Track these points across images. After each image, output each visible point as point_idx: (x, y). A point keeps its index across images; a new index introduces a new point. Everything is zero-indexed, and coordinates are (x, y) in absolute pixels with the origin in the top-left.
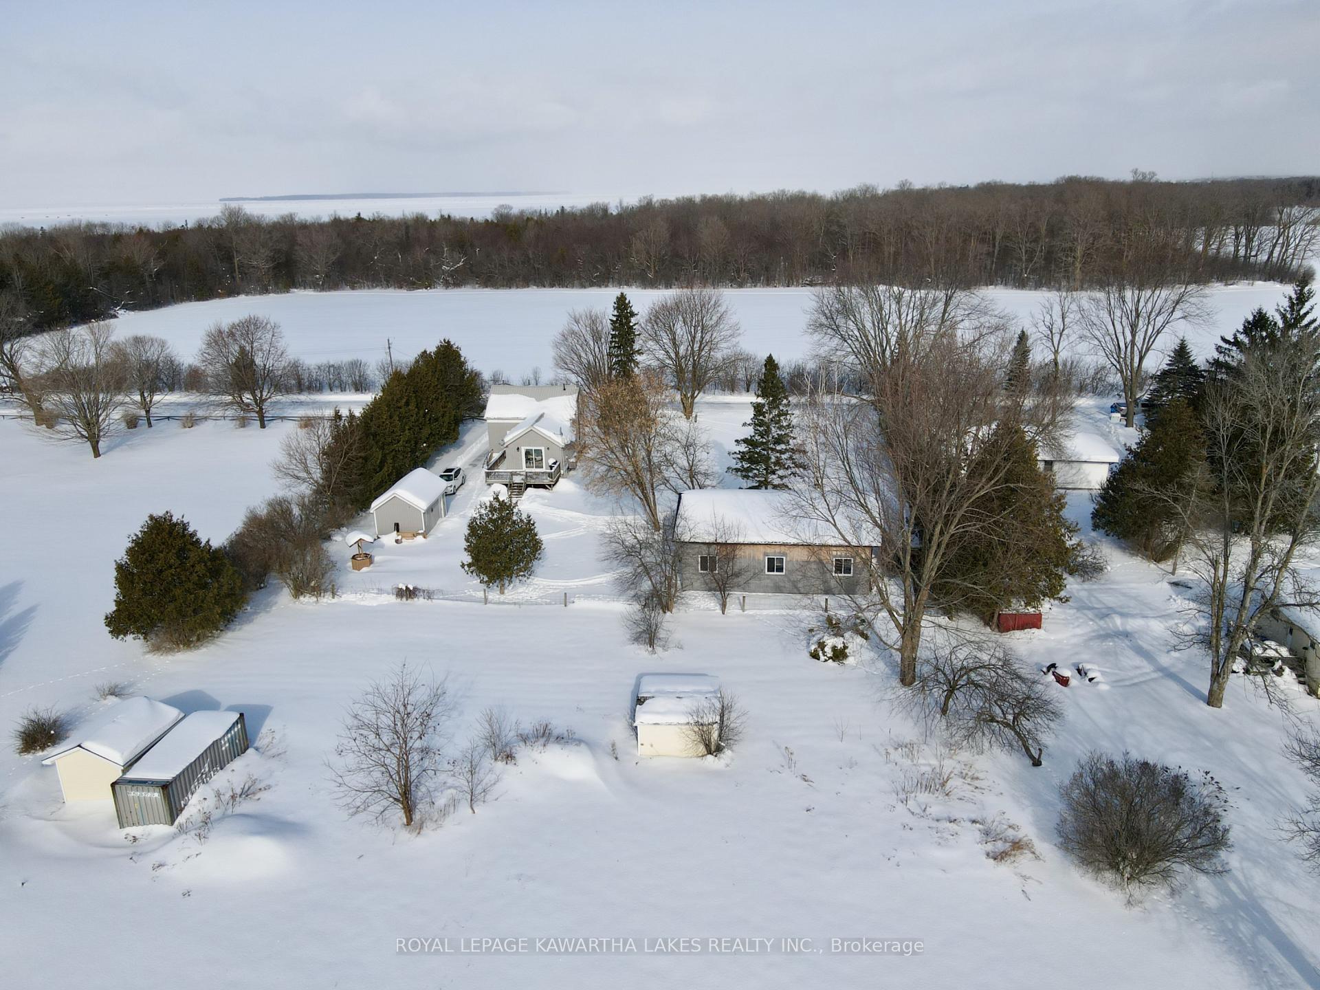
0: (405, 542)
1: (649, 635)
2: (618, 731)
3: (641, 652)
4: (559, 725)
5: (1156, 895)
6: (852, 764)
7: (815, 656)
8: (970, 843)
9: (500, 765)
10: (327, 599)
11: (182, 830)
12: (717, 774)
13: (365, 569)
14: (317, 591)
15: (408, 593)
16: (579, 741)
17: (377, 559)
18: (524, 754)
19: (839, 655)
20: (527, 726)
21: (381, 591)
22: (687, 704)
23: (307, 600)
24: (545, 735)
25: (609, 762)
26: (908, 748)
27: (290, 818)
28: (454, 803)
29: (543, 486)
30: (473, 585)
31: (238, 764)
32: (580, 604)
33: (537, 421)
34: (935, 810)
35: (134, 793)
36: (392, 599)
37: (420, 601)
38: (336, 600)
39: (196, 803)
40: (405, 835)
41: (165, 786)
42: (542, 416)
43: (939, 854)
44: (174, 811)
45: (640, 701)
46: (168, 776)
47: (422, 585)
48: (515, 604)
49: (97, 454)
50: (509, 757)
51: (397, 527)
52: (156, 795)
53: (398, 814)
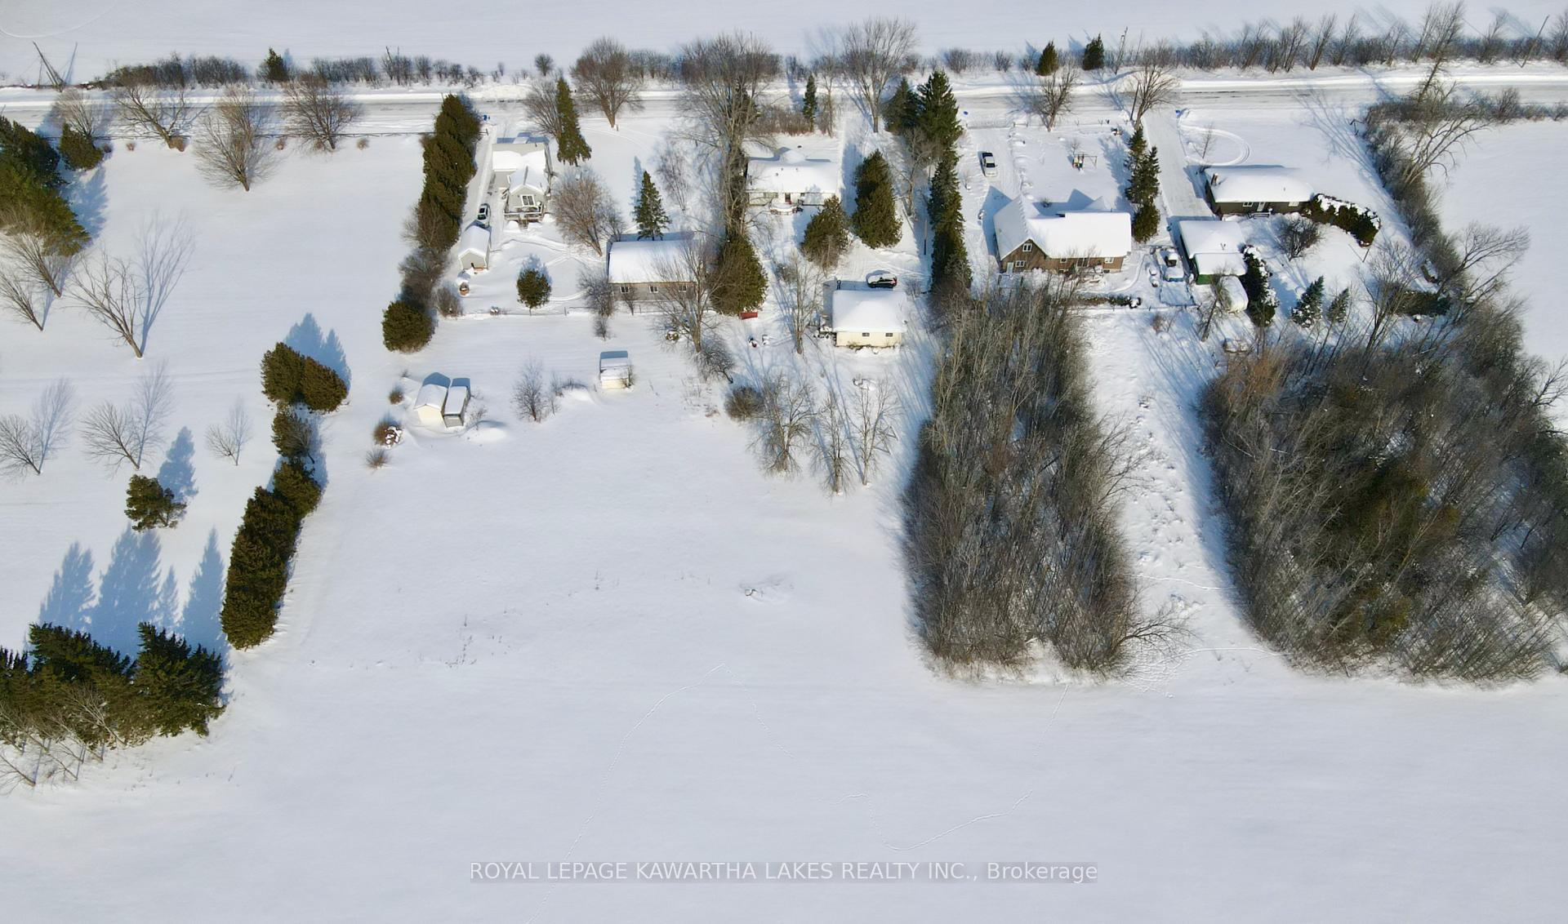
0: (480, 273)
1: (602, 331)
2: (595, 380)
3: (599, 340)
4: (576, 378)
5: (746, 423)
6: (673, 387)
7: (667, 338)
8: (702, 412)
9: (558, 397)
10: (460, 318)
11: (468, 428)
12: (628, 394)
13: (467, 295)
14: (454, 313)
15: (496, 312)
16: (583, 386)
17: (470, 287)
18: (564, 391)
19: (676, 338)
20: (565, 380)
21: (483, 312)
22: (618, 372)
23: (449, 317)
24: (571, 385)
25: (594, 392)
26: (691, 379)
27: (498, 421)
28: (547, 412)
29: (536, 221)
30: (524, 307)
31: (470, 404)
32: (572, 314)
33: (526, 178)
34: (694, 403)
35: (450, 418)
36: (489, 315)
37: (502, 316)
38: (463, 317)
39: (467, 418)
40: (536, 423)
41: (459, 416)
42: (527, 169)
43: (692, 416)
44: (463, 422)
45: (601, 371)
46: (459, 412)
47: (501, 305)
48: (544, 314)
49: (247, 189)
50: (561, 394)
51: (472, 265)
52: (458, 418)
53: (532, 418)
